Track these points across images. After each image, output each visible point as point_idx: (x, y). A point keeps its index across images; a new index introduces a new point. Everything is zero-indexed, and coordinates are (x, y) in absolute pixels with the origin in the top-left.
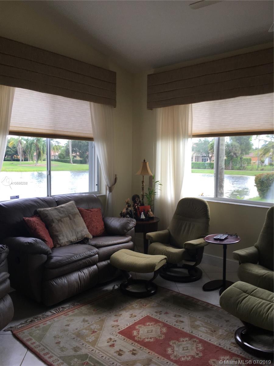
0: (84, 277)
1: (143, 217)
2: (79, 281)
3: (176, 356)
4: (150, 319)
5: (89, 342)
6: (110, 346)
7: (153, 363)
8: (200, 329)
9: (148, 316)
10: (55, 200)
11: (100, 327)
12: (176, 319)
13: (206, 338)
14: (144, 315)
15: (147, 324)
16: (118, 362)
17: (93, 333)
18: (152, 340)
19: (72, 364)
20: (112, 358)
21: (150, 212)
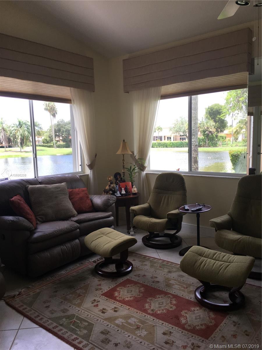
0: (67, 250)
1: (123, 192)
3: (152, 310)
4: (129, 282)
5: (75, 304)
6: (94, 306)
7: (133, 317)
8: (174, 287)
9: (128, 279)
10: (39, 182)
11: (85, 291)
12: (153, 280)
13: (179, 294)
14: (125, 278)
15: (127, 286)
16: (102, 319)
17: (79, 295)
18: (132, 299)
19: (61, 323)
20: (97, 316)
21: (134, 188)
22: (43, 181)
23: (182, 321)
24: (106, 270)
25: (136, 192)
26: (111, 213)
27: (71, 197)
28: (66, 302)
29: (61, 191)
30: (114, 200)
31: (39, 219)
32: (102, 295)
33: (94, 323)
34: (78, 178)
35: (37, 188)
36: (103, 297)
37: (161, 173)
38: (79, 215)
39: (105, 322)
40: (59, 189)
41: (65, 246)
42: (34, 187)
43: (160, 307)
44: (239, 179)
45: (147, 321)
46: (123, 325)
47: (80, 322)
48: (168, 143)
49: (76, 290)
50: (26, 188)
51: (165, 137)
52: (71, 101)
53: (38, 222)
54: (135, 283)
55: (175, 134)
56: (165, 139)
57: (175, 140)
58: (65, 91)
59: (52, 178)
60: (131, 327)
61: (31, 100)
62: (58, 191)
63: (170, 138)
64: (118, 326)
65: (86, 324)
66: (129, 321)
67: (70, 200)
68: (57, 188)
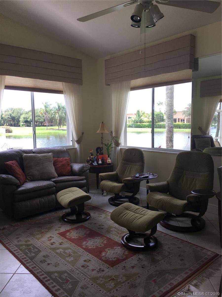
0: (44, 201)
1: (100, 162)
2: (39, 204)
3: (86, 246)
4: (82, 227)
5: (36, 238)
6: (49, 240)
7: (70, 249)
8: (112, 233)
9: (82, 225)
10: (33, 152)
11: (47, 230)
12: (100, 227)
13: (112, 237)
14: (81, 224)
15: (79, 229)
16: (49, 248)
17: (42, 233)
18: (77, 238)
19: (21, 248)
20: (46, 246)
21: (109, 159)
22: (36, 151)
23: (102, 254)
24: (70, 218)
25: (110, 162)
26: (84, 177)
27: (55, 164)
28: (31, 236)
29: (47, 159)
30: (88, 168)
31: (29, 178)
32: (58, 234)
33: (42, 250)
34: (65, 150)
35: (30, 156)
36: (58, 235)
37: (127, 148)
38: (59, 177)
39: (50, 250)
40: (46, 158)
41: (43, 199)
42: (28, 155)
43: (92, 245)
44: (177, 154)
45: (78, 252)
46: (61, 253)
47: (33, 249)
48: (181, 125)
49: (42, 229)
50: (22, 156)
51: (179, 119)
52: (63, 92)
53: (27, 180)
54: (86, 228)
55: (188, 117)
56: (179, 121)
57: (188, 122)
58: (58, 85)
59: (44, 149)
60: (65, 255)
61: (32, 92)
62: (44, 159)
63: (184, 120)
64: (57, 253)
65: (36, 250)
66: (66, 251)
67: (54, 166)
68: (44, 156)
